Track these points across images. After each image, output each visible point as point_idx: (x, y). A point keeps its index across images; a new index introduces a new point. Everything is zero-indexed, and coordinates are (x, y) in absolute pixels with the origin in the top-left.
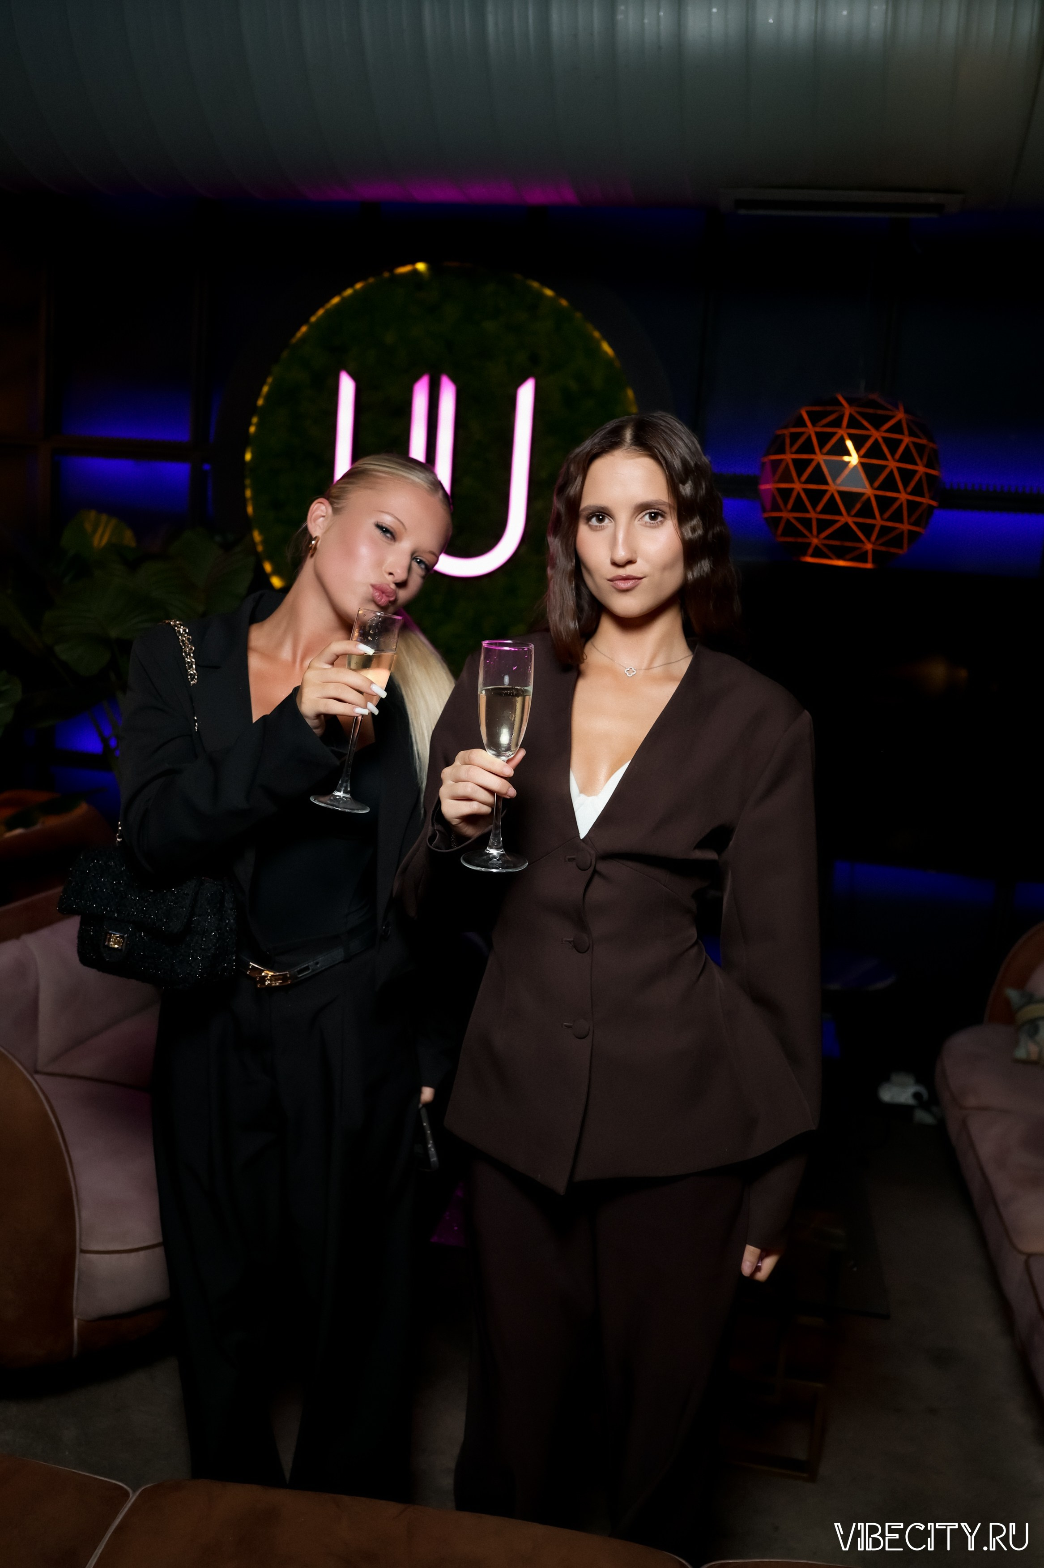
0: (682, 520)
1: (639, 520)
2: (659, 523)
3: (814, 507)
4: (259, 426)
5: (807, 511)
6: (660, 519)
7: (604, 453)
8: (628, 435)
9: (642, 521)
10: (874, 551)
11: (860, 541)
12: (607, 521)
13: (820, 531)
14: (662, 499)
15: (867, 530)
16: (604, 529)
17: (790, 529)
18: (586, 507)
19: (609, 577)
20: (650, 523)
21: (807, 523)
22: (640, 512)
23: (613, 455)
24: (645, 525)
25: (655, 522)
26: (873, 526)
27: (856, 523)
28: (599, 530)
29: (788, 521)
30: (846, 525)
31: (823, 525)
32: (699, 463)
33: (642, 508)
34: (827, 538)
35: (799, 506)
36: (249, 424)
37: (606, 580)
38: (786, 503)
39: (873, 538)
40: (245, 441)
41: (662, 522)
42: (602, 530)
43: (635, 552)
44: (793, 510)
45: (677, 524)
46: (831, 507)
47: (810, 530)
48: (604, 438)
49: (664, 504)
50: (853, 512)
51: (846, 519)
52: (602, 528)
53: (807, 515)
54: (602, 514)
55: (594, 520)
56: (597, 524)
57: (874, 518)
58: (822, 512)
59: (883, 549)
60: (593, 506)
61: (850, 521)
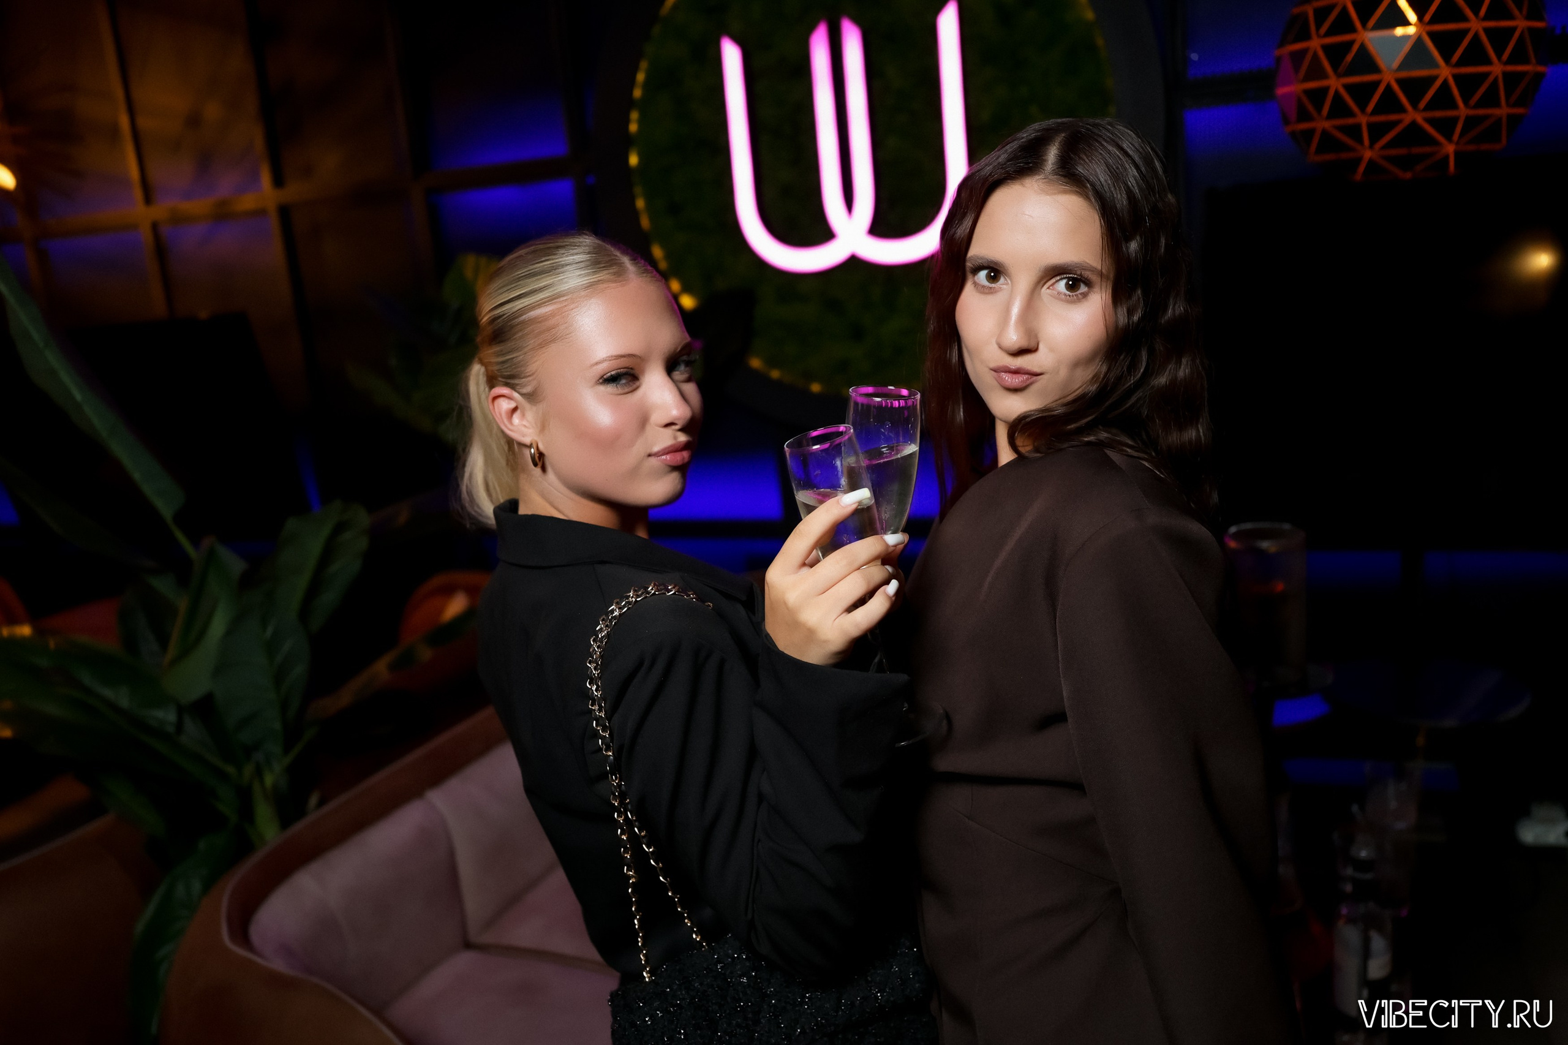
0: (1118, 296)
1: (1048, 288)
2: (1080, 296)
3: (1363, 109)
4: (641, 122)
5: (1351, 114)
6: (1083, 289)
7: (1010, 179)
8: (1052, 154)
9: (1053, 290)
10: (1457, 154)
11: (1434, 142)
12: (1002, 280)
13: (1373, 141)
14: (1088, 261)
15: (1446, 127)
16: (996, 292)
17: (1328, 142)
18: (972, 257)
19: (993, 365)
20: (1065, 295)
21: (1354, 131)
22: (1049, 278)
23: (1022, 184)
24: (1058, 295)
25: (1074, 294)
26: (1455, 120)
27: (1427, 120)
28: (987, 293)
29: (1325, 132)
30: (1414, 124)
31: (1376, 131)
32: (1160, 205)
33: (1054, 272)
34: (1384, 147)
35: (1339, 109)
36: (627, 121)
37: (987, 369)
38: (1319, 109)
39: (1456, 137)
40: (627, 142)
41: (1085, 295)
42: (992, 293)
43: (1036, 336)
44: (1330, 116)
45: (1110, 301)
46: (1389, 102)
47: (1360, 141)
48: (1013, 158)
49: (1093, 270)
50: (1422, 105)
51: (1413, 115)
52: (991, 291)
53: (1350, 121)
54: (995, 271)
55: (983, 274)
56: (985, 282)
57: (1455, 106)
58: (1375, 112)
59: (1471, 148)
60: (982, 258)
61: (1419, 118)
